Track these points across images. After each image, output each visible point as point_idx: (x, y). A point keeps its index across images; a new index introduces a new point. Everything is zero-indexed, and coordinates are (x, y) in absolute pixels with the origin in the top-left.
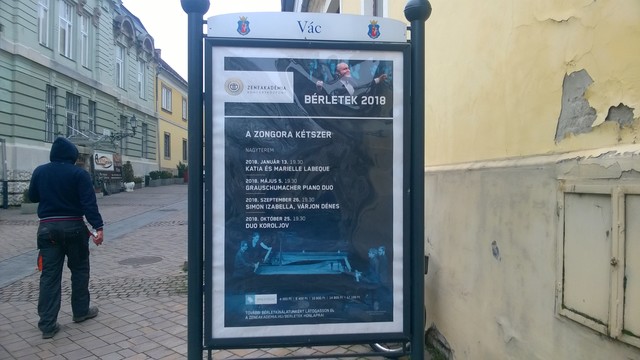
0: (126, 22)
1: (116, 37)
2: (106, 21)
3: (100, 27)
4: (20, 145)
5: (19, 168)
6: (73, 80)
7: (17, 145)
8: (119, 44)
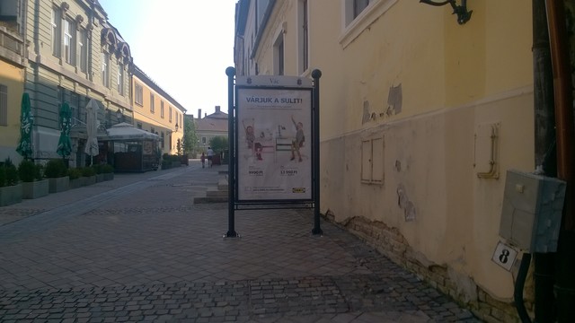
0: (110, 34)
1: (102, 45)
2: (96, 33)
3: (93, 39)
4: (42, 131)
5: (41, 149)
6: (74, 81)
7: (40, 132)
8: (105, 52)
